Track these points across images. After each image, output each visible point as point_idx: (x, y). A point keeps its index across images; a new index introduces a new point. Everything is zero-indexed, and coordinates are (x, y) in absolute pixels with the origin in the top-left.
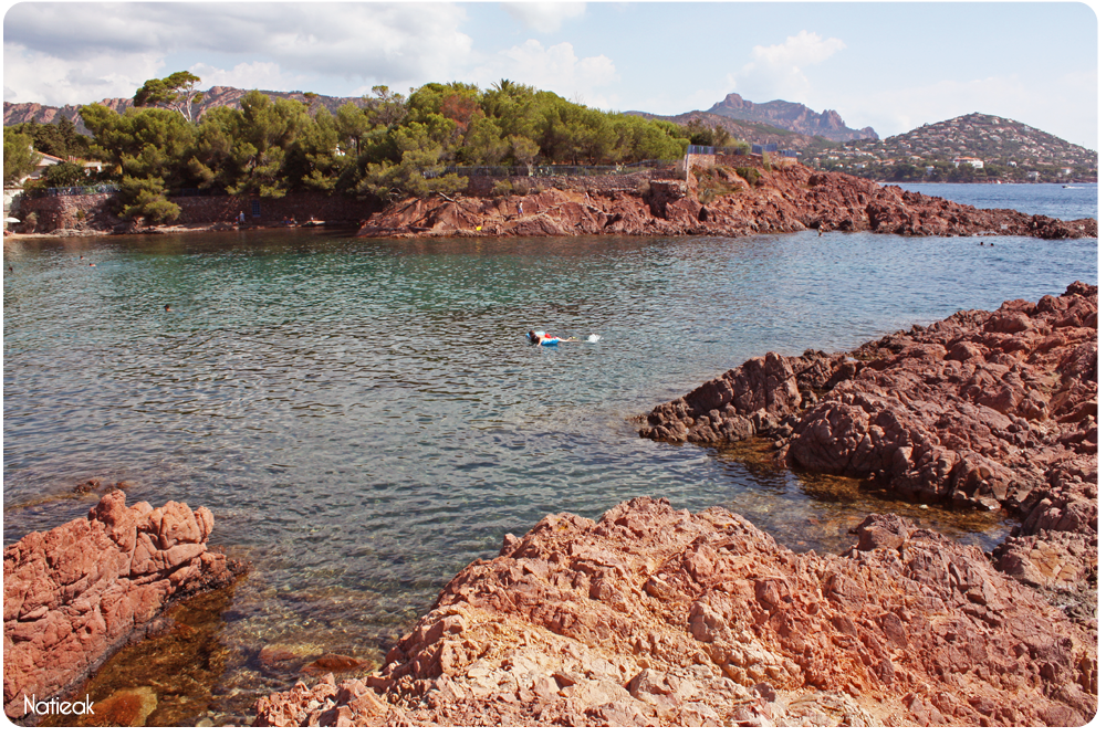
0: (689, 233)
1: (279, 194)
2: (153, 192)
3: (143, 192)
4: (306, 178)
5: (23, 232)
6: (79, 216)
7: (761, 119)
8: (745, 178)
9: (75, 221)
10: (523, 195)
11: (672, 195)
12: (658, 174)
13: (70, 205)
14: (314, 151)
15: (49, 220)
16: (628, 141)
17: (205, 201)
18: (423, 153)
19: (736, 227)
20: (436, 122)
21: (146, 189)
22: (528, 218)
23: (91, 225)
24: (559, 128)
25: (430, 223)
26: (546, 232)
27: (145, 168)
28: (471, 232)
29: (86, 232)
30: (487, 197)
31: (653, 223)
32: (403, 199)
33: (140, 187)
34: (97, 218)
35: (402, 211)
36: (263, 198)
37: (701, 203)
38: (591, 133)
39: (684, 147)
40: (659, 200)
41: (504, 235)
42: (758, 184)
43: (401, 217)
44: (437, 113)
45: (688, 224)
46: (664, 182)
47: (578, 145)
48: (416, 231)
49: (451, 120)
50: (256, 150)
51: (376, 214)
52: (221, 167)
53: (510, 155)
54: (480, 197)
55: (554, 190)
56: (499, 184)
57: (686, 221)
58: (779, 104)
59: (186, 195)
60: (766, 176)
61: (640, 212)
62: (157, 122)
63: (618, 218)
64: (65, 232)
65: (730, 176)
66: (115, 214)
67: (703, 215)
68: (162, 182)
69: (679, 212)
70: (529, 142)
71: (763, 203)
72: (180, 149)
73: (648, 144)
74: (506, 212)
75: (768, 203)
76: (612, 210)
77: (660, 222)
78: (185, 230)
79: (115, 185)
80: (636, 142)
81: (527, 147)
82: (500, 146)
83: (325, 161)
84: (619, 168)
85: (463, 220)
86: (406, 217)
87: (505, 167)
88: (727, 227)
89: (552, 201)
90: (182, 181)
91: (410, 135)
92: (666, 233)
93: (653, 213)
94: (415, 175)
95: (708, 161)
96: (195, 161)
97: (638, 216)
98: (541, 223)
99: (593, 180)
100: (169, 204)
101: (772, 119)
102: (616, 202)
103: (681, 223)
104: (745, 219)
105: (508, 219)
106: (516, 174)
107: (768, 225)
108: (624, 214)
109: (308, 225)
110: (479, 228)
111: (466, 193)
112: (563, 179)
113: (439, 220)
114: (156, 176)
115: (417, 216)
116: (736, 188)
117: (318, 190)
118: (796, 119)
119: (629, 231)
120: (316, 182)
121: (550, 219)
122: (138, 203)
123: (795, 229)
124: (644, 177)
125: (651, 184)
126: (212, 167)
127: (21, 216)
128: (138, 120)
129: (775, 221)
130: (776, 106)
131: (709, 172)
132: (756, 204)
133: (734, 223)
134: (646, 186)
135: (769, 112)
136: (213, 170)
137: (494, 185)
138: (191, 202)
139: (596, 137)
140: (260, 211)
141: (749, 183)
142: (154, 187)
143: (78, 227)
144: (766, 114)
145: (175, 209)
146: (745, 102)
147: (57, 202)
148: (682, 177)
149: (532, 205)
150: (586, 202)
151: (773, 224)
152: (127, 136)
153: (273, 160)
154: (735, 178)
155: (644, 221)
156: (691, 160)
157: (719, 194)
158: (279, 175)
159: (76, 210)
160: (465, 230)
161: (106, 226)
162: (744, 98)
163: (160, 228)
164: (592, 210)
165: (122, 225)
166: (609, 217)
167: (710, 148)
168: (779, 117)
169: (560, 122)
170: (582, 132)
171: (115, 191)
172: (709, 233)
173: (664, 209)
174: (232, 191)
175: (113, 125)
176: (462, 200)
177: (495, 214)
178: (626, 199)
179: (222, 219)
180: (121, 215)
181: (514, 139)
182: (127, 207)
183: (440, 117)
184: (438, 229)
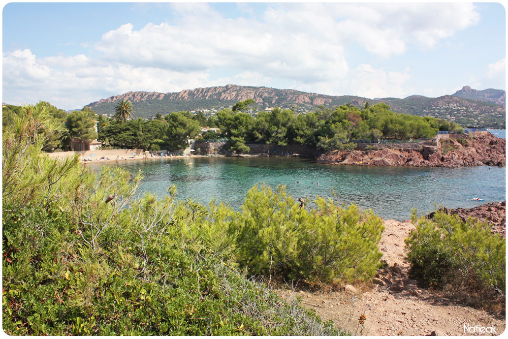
0: (437, 166)
1: (285, 144)
2: (241, 142)
3: (238, 142)
4: (295, 139)
5: (195, 154)
6: (215, 150)
7: (481, 99)
8: (461, 143)
9: (213, 152)
10: (376, 150)
11: (431, 151)
12: (426, 143)
13: (212, 146)
14: (298, 129)
15: (205, 151)
16: (415, 131)
17: (257, 146)
18: (341, 135)
19: (455, 164)
20: (345, 123)
21: (239, 141)
22: (379, 159)
23: (218, 153)
24: (390, 126)
25: (343, 159)
26: (384, 165)
27: (239, 134)
28: (358, 163)
29: (217, 155)
30: (363, 150)
31: (424, 162)
32: (333, 150)
33: (237, 141)
34: (221, 151)
35: (333, 155)
36: (279, 146)
37: (442, 154)
38: (401, 127)
39: (436, 132)
40: (426, 153)
41: (370, 165)
42: (466, 146)
43: (333, 156)
44: (346, 119)
45: (437, 163)
46: (429, 146)
47: (396, 132)
48: (338, 162)
49: (350, 122)
50: (277, 129)
51: (323, 155)
52: (264, 134)
53: (372, 136)
54: (361, 151)
55: (388, 149)
56: (368, 146)
57: (436, 161)
58: (491, 90)
59: (251, 143)
60: (470, 143)
61: (419, 157)
62: (242, 118)
63: (411, 160)
64: (210, 155)
65: (455, 142)
66: (227, 150)
67: (442, 159)
68: (243, 139)
69: (434, 158)
70: (379, 131)
71: (467, 154)
72: (250, 127)
73: (422, 131)
74: (370, 156)
75: (469, 155)
76: (409, 156)
77: (426, 162)
78: (250, 156)
79: (227, 139)
80: (418, 130)
81: (378, 133)
82: (368, 132)
83: (301, 133)
84: (411, 140)
85: (355, 159)
86: (335, 157)
87: (369, 140)
88: (451, 164)
89: (387, 153)
90: (250, 138)
91: (336, 127)
92: (428, 166)
93: (424, 158)
94: (338, 142)
95: (446, 136)
96: (255, 132)
97: (418, 159)
98: (383, 161)
99: (402, 145)
100: (246, 147)
101: (487, 98)
102: (410, 153)
103: (434, 162)
104: (458, 161)
105: (371, 159)
106: (373, 142)
107: (468, 163)
108: (413, 158)
109: (294, 156)
110: (361, 162)
111: (356, 149)
112: (391, 144)
113: (347, 158)
114: (242, 137)
115: (338, 156)
116: (457, 148)
117: (299, 143)
118: (500, 97)
119: (415, 165)
120: (298, 141)
121: (386, 160)
122: (236, 146)
123: (478, 165)
124: (421, 144)
125: (423, 147)
126: (261, 134)
127: (195, 149)
128: (236, 117)
129: (470, 162)
130: (489, 91)
131: (447, 141)
132: (464, 155)
133: (454, 163)
134: (422, 148)
135: (485, 94)
136: (261, 135)
137: (366, 146)
138: (253, 146)
139: (403, 129)
140: (276, 149)
141: (463, 145)
142: (241, 141)
143: (214, 153)
144: (484, 96)
145: (248, 149)
146: (472, 90)
147: (208, 144)
148: (435, 145)
149: (380, 154)
150: (398, 153)
151: (469, 163)
152: (233, 123)
153: (282, 132)
154: (457, 143)
155: (420, 161)
156: (439, 137)
157: (450, 150)
158: (285, 137)
159: (213, 148)
160: (357, 163)
161: (223, 154)
162: (472, 88)
163: (242, 155)
164: (401, 156)
165: (229, 153)
166: (407, 159)
167: (447, 132)
168: (490, 97)
169: (390, 123)
170: (398, 127)
171: (227, 141)
172: (444, 167)
173: (428, 157)
174: (268, 143)
175: (228, 118)
176: (354, 151)
177: (366, 157)
178: (414, 152)
179: (263, 152)
180: (229, 150)
181: (374, 130)
182: (232, 148)
183: (346, 121)
184: (346, 161)
